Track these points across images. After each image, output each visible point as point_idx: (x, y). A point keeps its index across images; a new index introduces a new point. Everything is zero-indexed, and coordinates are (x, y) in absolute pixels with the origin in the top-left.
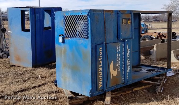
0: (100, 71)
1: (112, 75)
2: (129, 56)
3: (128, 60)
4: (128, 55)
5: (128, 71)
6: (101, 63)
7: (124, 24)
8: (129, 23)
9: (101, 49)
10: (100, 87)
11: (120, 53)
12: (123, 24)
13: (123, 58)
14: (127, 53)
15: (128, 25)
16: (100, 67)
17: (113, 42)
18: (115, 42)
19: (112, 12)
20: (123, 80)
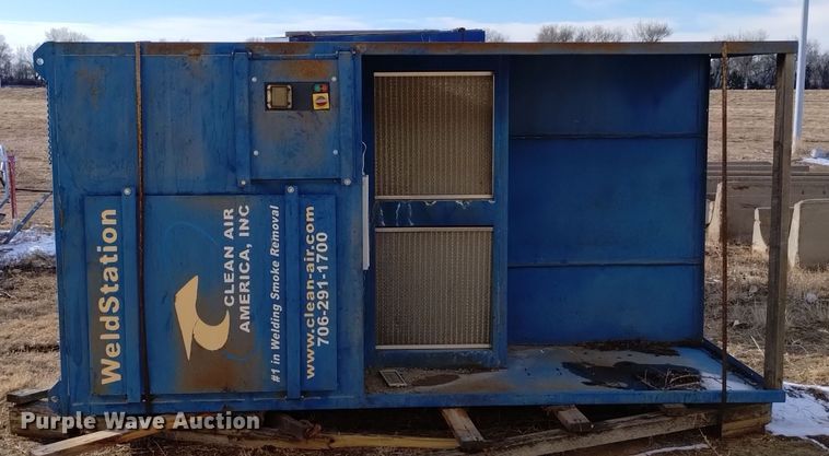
0: (105, 310)
1: (194, 340)
2: (320, 268)
3: (315, 285)
4: (316, 265)
5: (315, 340)
6: (115, 279)
7: (274, 109)
8: (316, 107)
9: (108, 217)
10: (104, 382)
11: (248, 246)
12: (267, 108)
13: (276, 271)
14: (309, 253)
15: (307, 113)
16: (107, 297)
17: (207, 191)
18: (220, 190)
19: (192, 51)
20: (276, 379)
